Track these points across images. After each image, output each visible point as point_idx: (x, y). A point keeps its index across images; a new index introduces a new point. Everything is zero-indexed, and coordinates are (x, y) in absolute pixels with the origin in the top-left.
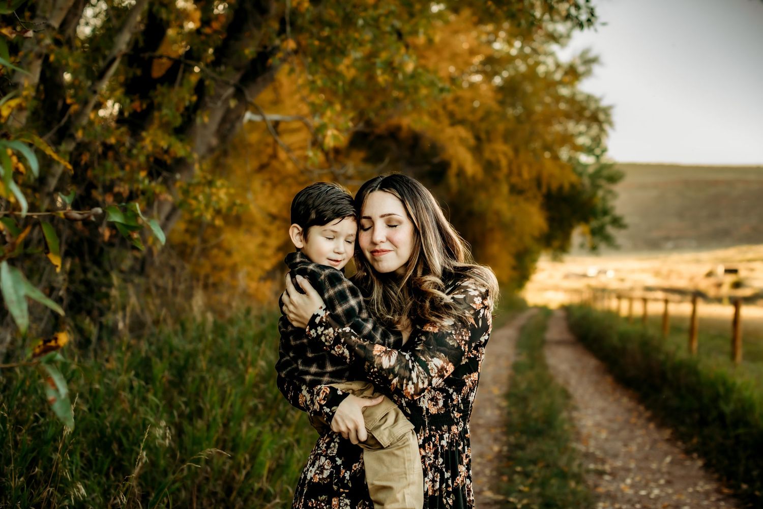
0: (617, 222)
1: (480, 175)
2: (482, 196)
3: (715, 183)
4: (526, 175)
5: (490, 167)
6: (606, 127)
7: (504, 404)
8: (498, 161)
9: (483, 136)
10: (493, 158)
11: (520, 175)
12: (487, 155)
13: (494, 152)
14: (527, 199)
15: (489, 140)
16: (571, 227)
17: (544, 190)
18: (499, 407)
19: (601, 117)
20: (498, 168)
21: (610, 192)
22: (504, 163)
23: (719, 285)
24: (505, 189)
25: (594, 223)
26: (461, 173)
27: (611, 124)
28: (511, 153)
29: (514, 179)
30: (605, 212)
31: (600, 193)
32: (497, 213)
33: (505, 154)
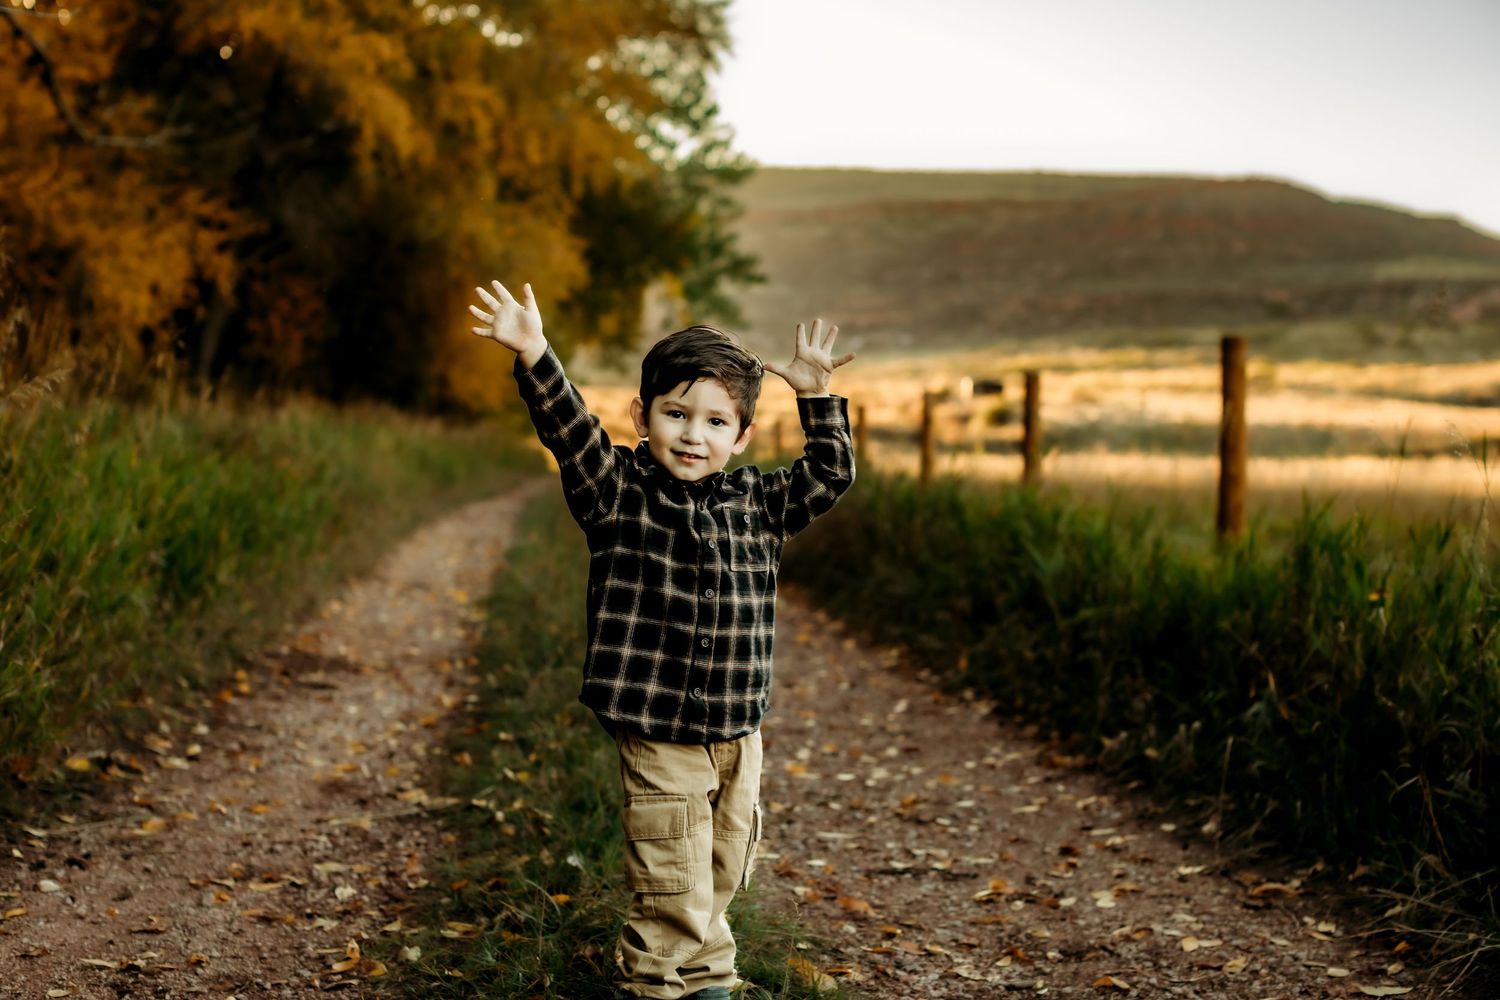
0: (741, 269)
1: (429, 156)
2: (436, 204)
3: (947, 208)
4: (535, 156)
5: (452, 135)
6: (715, 47)
7: (477, 616)
8: (471, 123)
9: (435, 65)
10: (458, 116)
11: (521, 156)
12: (445, 110)
13: (460, 101)
14: (538, 211)
15: (449, 77)
16: (641, 282)
17: (578, 189)
18: (465, 624)
19: (705, 26)
20: (471, 140)
21: (726, 202)
22: (484, 126)
23: (964, 419)
24: (488, 186)
25: (692, 275)
26: (384, 151)
27: (725, 41)
28: (499, 105)
29: (508, 166)
30: (717, 248)
31: (704, 207)
32: (471, 242)
33: (486, 107)
